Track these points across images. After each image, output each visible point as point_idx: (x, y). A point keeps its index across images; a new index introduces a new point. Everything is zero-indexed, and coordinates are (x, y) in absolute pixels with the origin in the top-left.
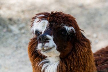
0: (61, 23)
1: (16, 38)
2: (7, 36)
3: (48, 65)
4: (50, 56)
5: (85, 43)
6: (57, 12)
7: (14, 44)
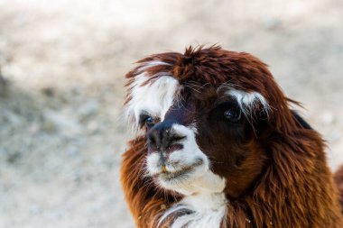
0: (220, 82)
1: (72, 149)
2: (42, 148)
3: (190, 221)
4: (194, 194)
5: (306, 143)
6: (204, 48)
7: (68, 172)
